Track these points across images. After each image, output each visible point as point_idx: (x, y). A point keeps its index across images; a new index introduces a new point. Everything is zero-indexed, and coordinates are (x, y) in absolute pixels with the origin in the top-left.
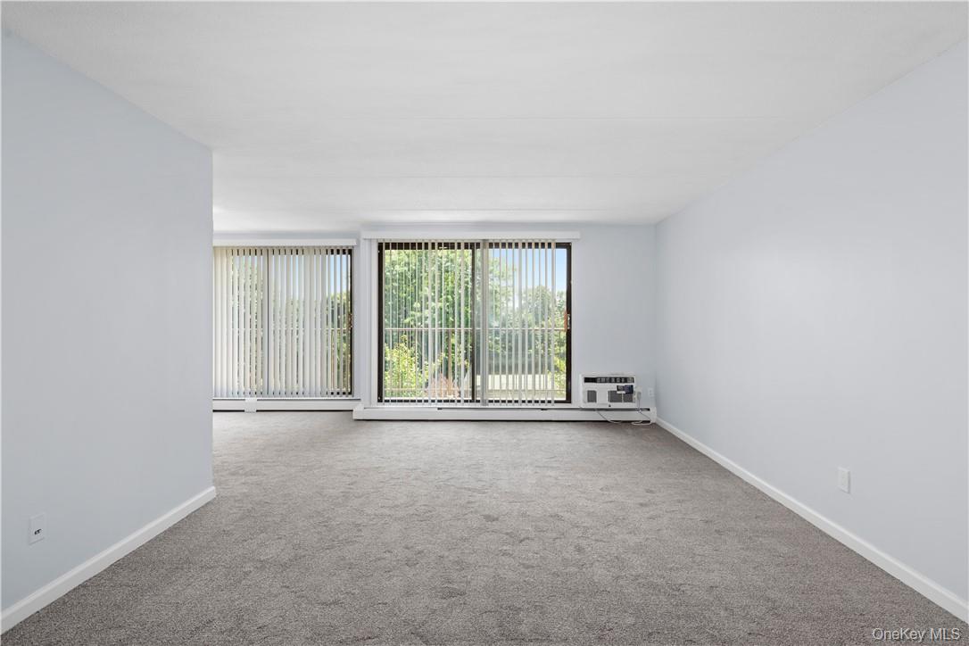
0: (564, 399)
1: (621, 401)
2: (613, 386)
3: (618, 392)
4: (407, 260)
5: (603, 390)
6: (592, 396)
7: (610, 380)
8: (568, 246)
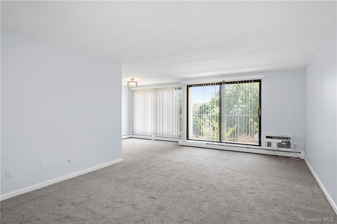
0: (258, 144)
1: (284, 147)
2: (280, 141)
3: (282, 143)
4: (231, 89)
5: (274, 142)
6: (269, 144)
7: (279, 138)
8: (259, 81)
